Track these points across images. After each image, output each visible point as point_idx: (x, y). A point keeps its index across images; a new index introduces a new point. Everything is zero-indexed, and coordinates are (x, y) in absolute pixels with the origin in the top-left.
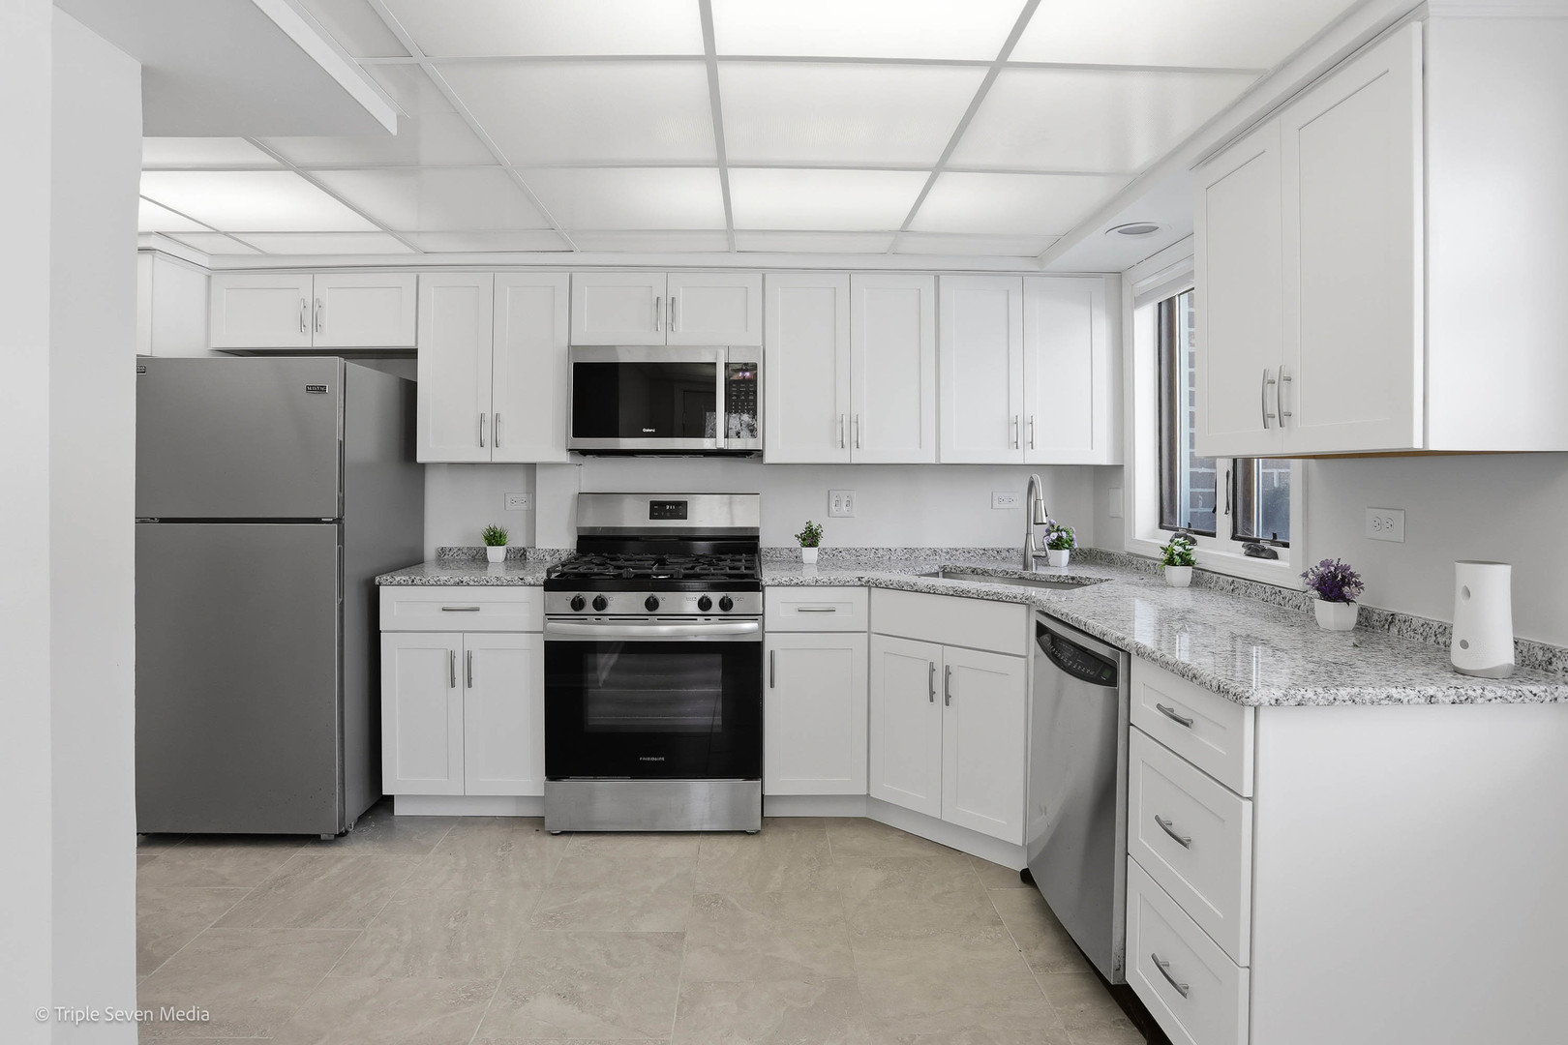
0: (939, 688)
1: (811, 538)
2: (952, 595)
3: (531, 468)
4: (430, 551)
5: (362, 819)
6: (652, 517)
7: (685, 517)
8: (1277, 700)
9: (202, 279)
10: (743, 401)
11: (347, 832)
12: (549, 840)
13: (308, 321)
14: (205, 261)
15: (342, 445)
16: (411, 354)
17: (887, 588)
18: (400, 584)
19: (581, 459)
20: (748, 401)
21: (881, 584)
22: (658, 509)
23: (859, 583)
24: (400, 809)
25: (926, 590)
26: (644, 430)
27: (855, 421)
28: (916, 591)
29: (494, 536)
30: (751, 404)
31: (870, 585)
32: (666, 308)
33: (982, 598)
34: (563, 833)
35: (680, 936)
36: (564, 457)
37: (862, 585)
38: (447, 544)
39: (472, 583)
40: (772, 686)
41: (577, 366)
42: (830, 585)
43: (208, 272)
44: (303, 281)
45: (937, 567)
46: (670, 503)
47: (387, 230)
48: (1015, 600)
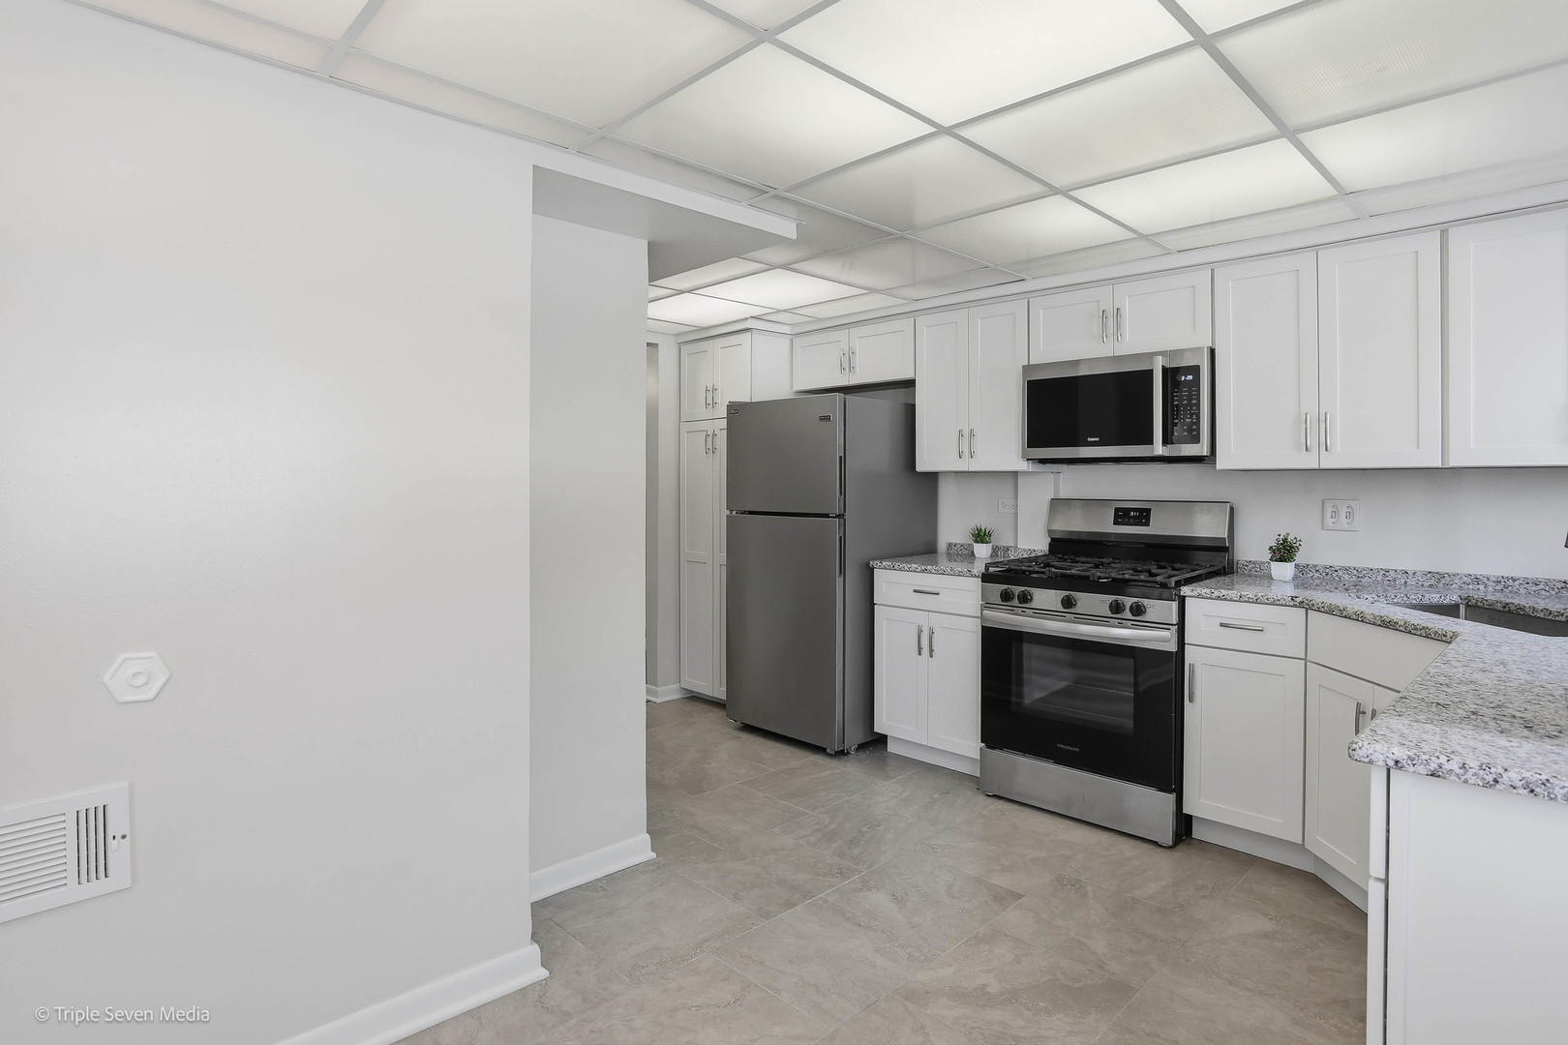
1: (1284, 551)
3: (1015, 474)
4: (942, 546)
5: (861, 747)
6: (1116, 523)
7: (1147, 524)
8: (1397, 762)
9: (788, 342)
10: (1186, 406)
11: (848, 753)
12: (981, 798)
13: (846, 366)
14: (787, 330)
15: (843, 460)
16: (910, 384)
17: (1325, 612)
18: (886, 568)
19: (1041, 468)
20: (1191, 406)
21: (1313, 605)
22: (1123, 515)
23: (1292, 603)
24: (892, 747)
26: (1089, 439)
27: (1323, 420)
29: (979, 535)
30: (1194, 408)
31: (1307, 606)
32: (1110, 320)
33: (1410, 632)
34: (994, 796)
35: (1019, 896)
36: (1023, 466)
37: (1295, 606)
38: (954, 541)
39: (933, 571)
40: (1191, 700)
41: (1030, 383)
42: (1256, 602)
43: (790, 337)
44: (841, 334)
45: (1455, 598)
46: (1135, 510)
47: (872, 291)
48: (1444, 638)
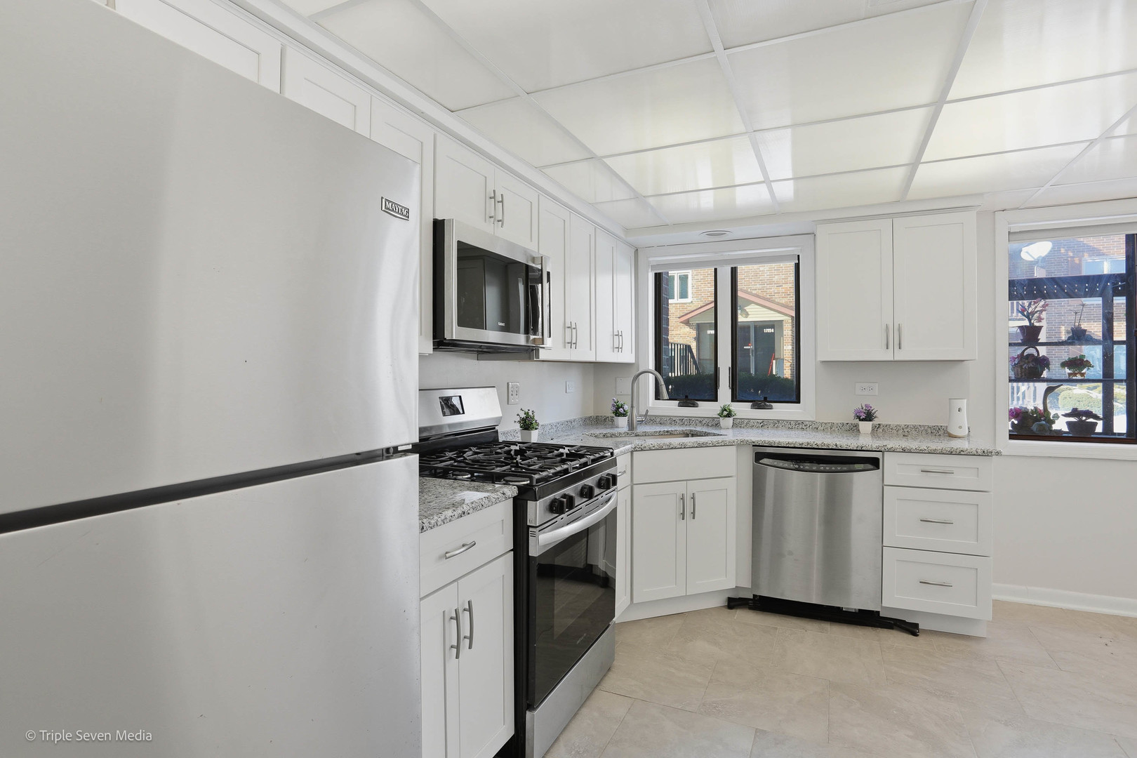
0: (689, 510)
2: (697, 447)
6: (443, 413)
7: (462, 412)
17: (650, 450)
25: (679, 446)
27: (574, 327)
28: (672, 448)
31: (636, 450)
